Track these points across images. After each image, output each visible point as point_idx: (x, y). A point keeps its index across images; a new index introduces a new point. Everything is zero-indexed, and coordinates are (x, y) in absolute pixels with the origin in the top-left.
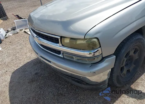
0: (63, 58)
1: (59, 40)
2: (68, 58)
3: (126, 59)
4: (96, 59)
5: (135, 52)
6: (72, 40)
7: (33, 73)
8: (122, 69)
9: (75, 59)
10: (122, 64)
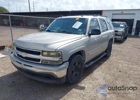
0: (42, 64)
1: (41, 52)
2: (45, 63)
3: (74, 67)
4: (60, 62)
5: (78, 64)
6: (48, 52)
7: (10, 82)
8: (73, 72)
9: (49, 63)
10: (73, 69)
